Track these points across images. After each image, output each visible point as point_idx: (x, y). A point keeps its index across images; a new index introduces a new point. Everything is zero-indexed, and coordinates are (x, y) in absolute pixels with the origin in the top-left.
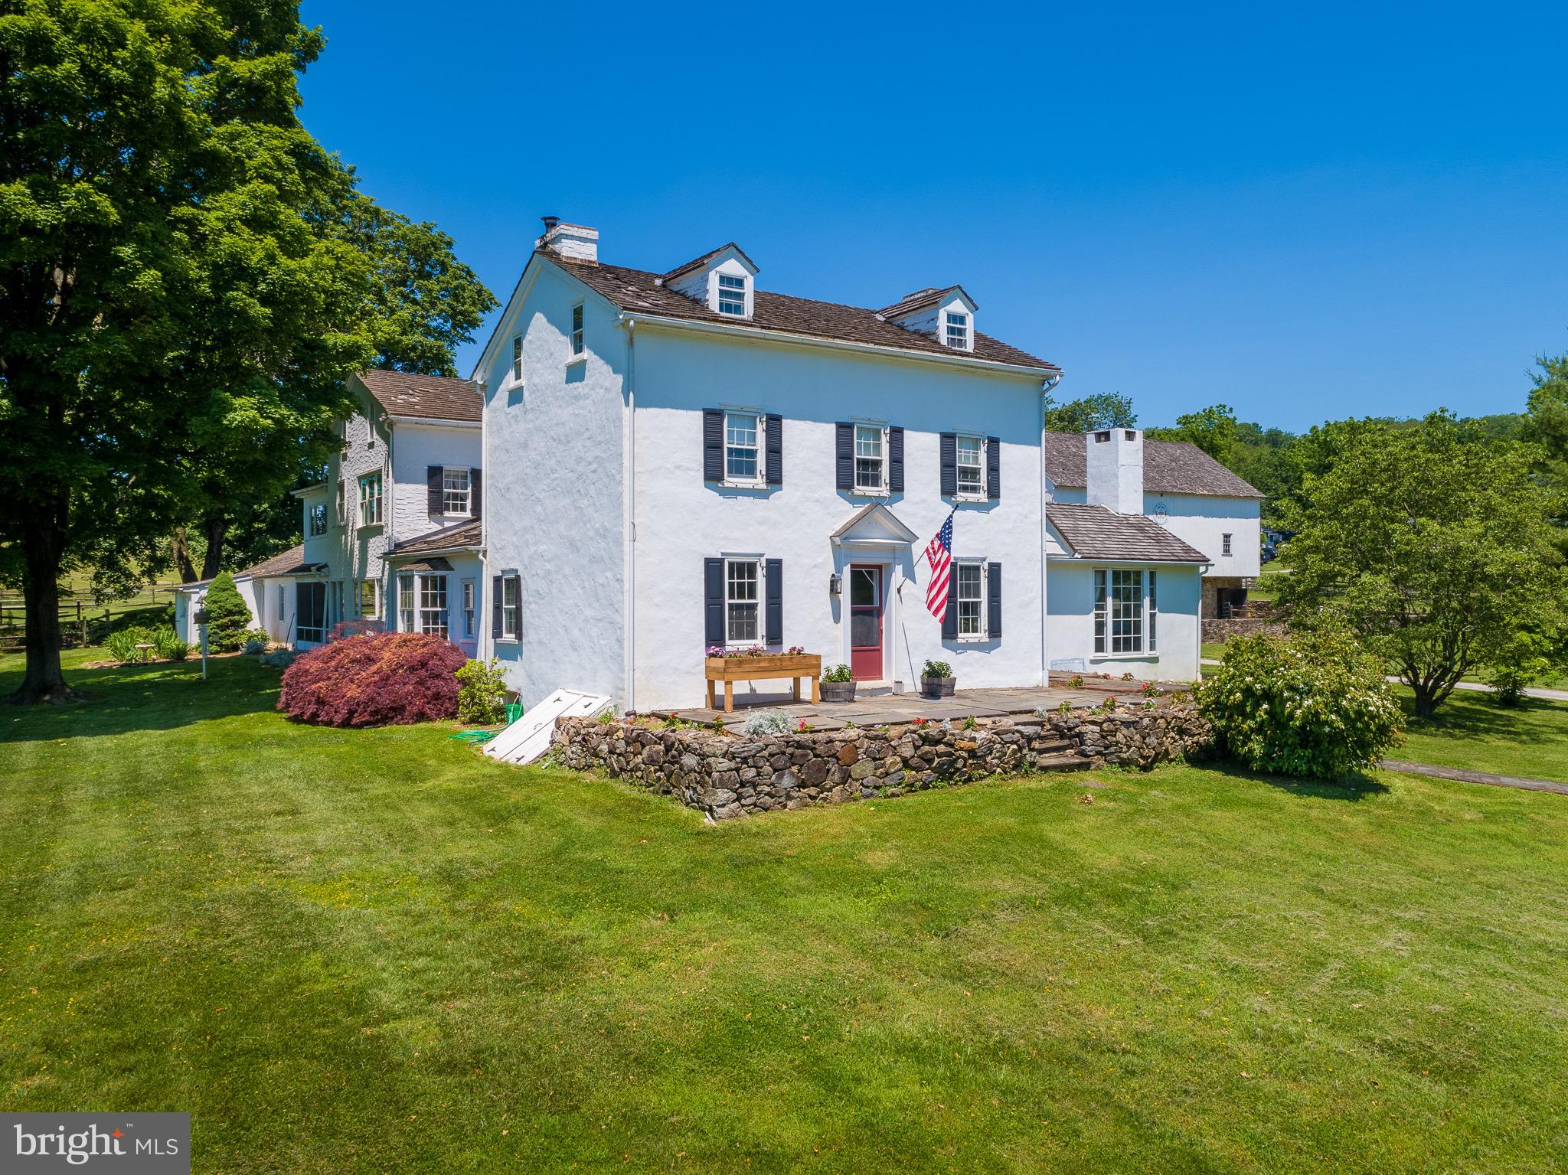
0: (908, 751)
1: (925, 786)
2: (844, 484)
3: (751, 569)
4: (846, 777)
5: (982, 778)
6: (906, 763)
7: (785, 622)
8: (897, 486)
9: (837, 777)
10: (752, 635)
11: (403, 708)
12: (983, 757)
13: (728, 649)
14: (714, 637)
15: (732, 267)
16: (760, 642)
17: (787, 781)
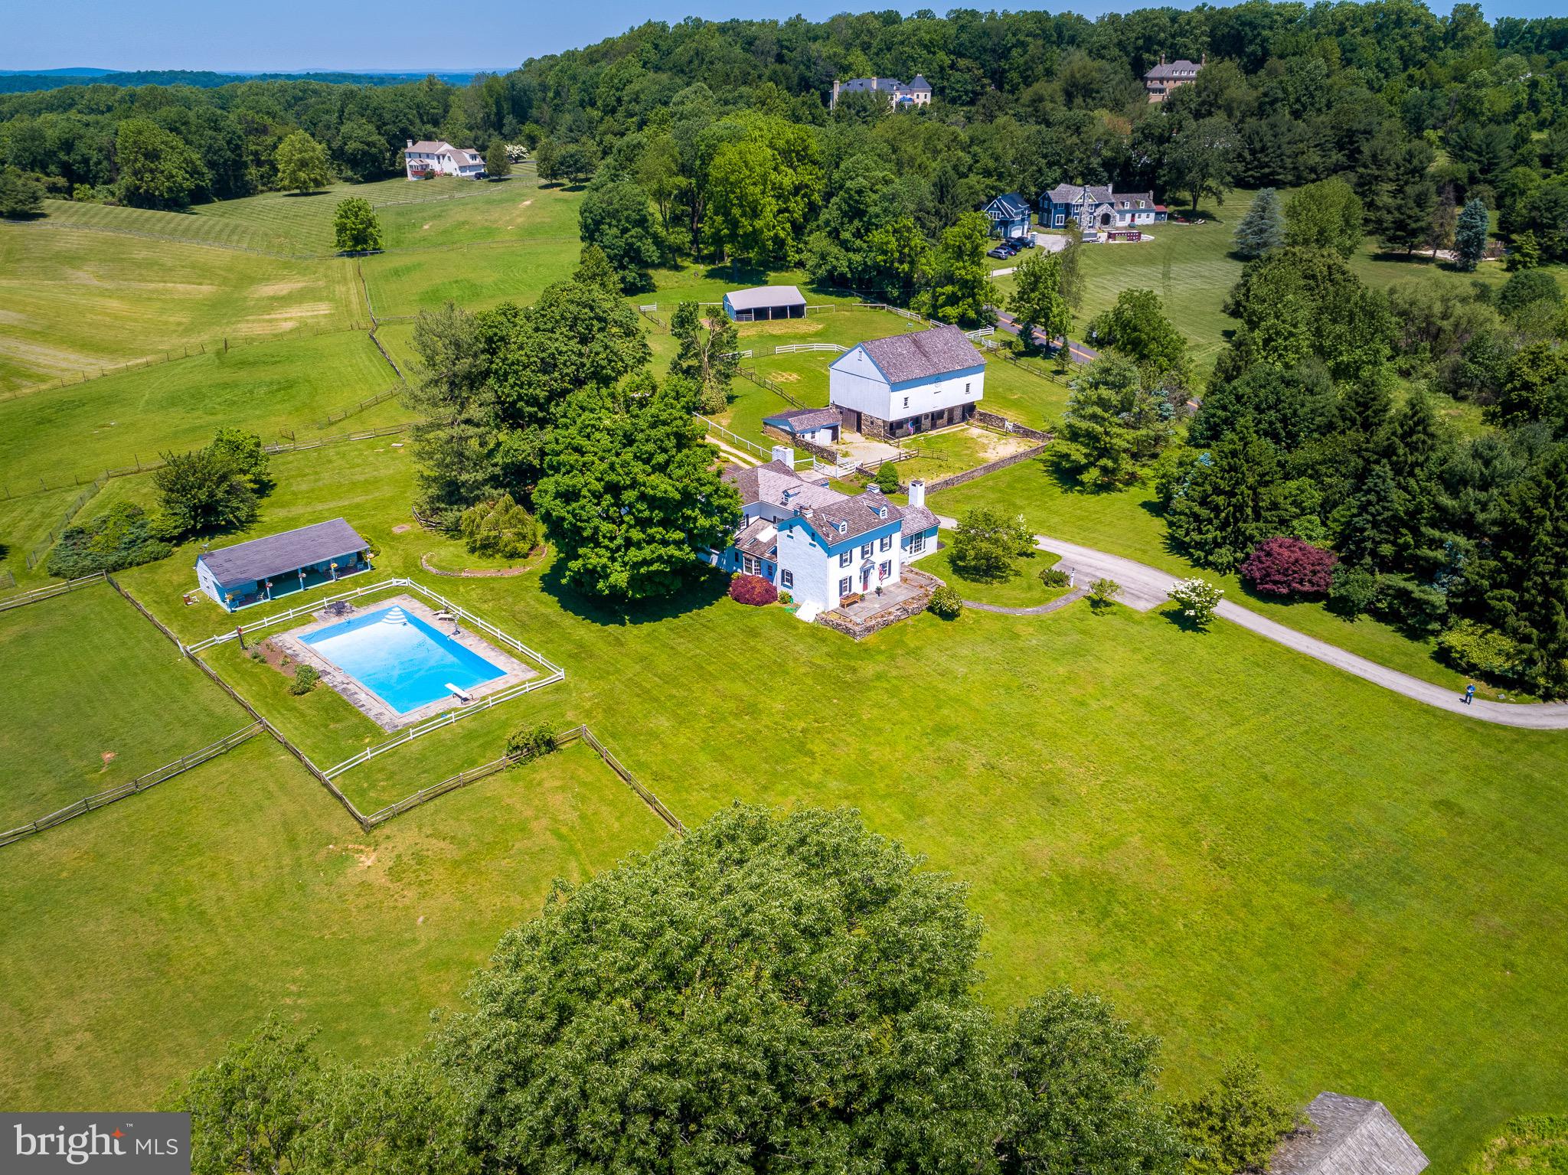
2: (862, 557)
3: (847, 579)
8: (872, 554)
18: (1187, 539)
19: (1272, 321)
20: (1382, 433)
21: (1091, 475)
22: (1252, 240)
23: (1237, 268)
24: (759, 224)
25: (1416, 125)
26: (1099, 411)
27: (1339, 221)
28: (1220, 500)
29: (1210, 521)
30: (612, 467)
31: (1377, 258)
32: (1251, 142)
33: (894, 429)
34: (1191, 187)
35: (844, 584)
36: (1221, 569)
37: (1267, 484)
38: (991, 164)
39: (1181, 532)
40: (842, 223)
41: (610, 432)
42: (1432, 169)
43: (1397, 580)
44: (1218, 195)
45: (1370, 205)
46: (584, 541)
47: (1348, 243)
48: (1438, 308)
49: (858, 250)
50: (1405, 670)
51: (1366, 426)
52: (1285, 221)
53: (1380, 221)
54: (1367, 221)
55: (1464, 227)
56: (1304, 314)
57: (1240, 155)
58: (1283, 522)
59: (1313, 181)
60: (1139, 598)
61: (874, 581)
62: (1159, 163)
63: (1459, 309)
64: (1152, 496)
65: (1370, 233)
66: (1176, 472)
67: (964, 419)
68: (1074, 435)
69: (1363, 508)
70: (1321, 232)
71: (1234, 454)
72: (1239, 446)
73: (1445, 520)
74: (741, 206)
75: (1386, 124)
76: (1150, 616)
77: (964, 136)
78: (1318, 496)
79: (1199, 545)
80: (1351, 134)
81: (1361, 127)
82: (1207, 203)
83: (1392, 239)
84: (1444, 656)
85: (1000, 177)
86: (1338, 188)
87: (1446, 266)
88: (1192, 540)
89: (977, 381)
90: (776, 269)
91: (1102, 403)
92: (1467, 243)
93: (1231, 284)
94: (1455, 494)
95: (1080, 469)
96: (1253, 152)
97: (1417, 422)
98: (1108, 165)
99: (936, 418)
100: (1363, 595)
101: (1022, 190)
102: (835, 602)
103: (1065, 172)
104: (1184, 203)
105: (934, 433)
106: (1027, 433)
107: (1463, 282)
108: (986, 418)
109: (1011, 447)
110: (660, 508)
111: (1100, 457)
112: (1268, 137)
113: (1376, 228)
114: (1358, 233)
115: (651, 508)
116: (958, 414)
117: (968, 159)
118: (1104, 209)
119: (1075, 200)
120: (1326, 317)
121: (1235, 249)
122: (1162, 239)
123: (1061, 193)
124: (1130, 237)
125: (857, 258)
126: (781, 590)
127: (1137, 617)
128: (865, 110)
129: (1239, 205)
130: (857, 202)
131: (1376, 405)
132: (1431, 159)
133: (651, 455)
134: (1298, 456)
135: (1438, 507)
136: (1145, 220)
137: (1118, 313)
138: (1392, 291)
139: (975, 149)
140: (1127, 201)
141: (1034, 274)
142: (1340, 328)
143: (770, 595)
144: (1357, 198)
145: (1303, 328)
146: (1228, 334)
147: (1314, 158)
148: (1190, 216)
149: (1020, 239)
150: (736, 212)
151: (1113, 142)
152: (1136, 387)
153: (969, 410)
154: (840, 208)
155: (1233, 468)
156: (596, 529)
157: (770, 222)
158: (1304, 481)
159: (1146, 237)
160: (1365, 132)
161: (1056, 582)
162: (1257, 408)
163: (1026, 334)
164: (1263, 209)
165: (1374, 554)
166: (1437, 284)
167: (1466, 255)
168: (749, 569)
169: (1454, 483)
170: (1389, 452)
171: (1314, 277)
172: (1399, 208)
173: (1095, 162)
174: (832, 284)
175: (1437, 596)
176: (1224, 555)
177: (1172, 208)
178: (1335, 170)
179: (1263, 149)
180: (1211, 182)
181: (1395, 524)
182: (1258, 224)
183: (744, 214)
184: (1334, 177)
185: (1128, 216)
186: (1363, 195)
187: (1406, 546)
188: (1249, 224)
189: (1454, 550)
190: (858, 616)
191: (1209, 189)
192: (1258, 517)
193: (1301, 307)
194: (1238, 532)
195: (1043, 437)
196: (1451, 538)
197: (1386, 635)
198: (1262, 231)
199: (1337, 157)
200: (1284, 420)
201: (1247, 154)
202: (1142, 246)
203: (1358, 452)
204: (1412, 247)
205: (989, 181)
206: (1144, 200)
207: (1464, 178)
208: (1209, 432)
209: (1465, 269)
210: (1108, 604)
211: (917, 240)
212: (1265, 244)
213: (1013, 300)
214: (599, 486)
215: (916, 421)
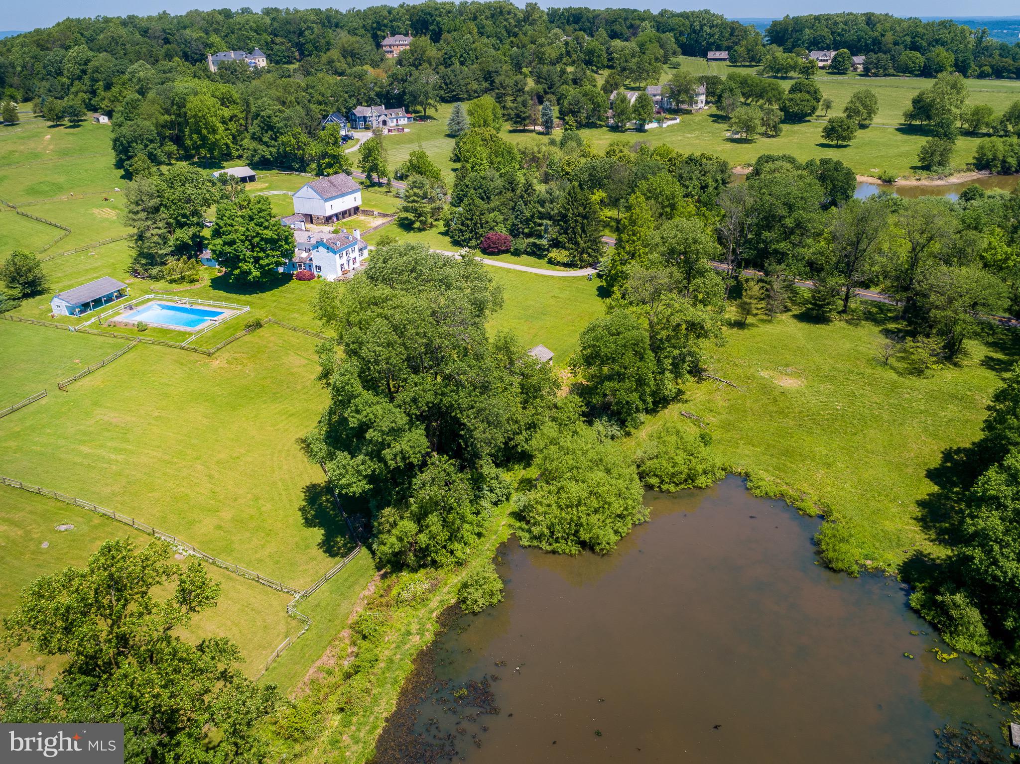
18: (459, 240)
19: (473, 159)
20: (518, 192)
21: (417, 225)
22: (456, 127)
23: (452, 142)
24: (218, 137)
25: (518, 67)
26: (416, 198)
27: (491, 117)
28: (468, 222)
29: (466, 231)
30: (247, 229)
31: (510, 132)
32: (445, 80)
33: (328, 219)
34: (421, 104)
35: (342, 266)
36: (474, 248)
37: (483, 214)
38: (321, 98)
39: (456, 237)
40: (262, 133)
41: (242, 217)
42: (527, 89)
43: (531, 240)
44: (435, 107)
45: (504, 107)
46: (240, 261)
47: (497, 126)
48: (536, 149)
49: (274, 146)
50: (539, 267)
51: (513, 190)
52: (469, 117)
53: (509, 115)
54: (504, 115)
55: (544, 115)
56: (484, 155)
57: (440, 87)
58: (491, 229)
59: (477, 97)
61: (352, 266)
62: (404, 93)
63: (544, 149)
64: (443, 229)
65: (506, 121)
66: (450, 217)
67: (355, 213)
68: (406, 209)
69: (516, 218)
70: (485, 122)
71: (470, 204)
72: (471, 201)
73: (542, 216)
74: (206, 128)
75: (504, 67)
77: (303, 85)
78: (502, 217)
79: (464, 241)
80: (489, 73)
81: (493, 69)
82: (430, 112)
83: (516, 123)
84: (550, 262)
85: (326, 103)
86: (488, 100)
87: (540, 133)
88: (461, 239)
89: (358, 195)
90: (227, 161)
91: (415, 194)
92: (547, 122)
93: (451, 149)
94: (543, 207)
95: (413, 222)
96: (446, 84)
97: (529, 187)
98: (378, 95)
99: (344, 214)
100: (522, 247)
101: (338, 110)
102: (340, 273)
103: (358, 100)
104: (418, 112)
105: (344, 220)
106: (385, 215)
107: (545, 139)
108: (365, 212)
109: (380, 221)
110: (270, 243)
111: (419, 217)
112: (452, 77)
113: (508, 118)
114: (501, 121)
115: (266, 243)
116: (352, 211)
117: (308, 97)
118: (383, 118)
119: (368, 114)
120: (493, 156)
121: (448, 132)
122: (414, 131)
123: (360, 111)
124: (399, 130)
125: (274, 150)
126: (316, 274)
128: (236, 71)
129: (445, 112)
130: (268, 122)
131: (515, 183)
132: (525, 84)
133: (262, 223)
134: (492, 205)
135: (540, 212)
136: (403, 121)
137: (411, 161)
138: (518, 144)
139: (310, 91)
140: (394, 112)
141: (368, 149)
142: (499, 159)
143: (312, 277)
144: (497, 104)
145: (485, 161)
146: (454, 170)
147: (475, 86)
148: (424, 118)
149: (346, 136)
150: (204, 132)
151: (379, 84)
152: (428, 186)
153: (356, 209)
154: (259, 126)
155: (471, 210)
156: (244, 255)
157: (222, 135)
158: (496, 213)
159: (406, 130)
160: (496, 72)
162: (475, 189)
163: (369, 177)
164: (457, 112)
165: (523, 233)
166: (534, 140)
167: (547, 127)
168: (301, 268)
169: (542, 203)
170: (522, 197)
171: (486, 140)
172: (516, 108)
173: (372, 94)
174: (263, 164)
175: (544, 242)
176: (473, 243)
177: (413, 115)
178: (486, 91)
179: (451, 83)
180: (430, 101)
181: (527, 221)
182: (456, 120)
183: (209, 133)
184: (485, 95)
185: (395, 120)
186: (500, 102)
187: (532, 228)
188: (453, 120)
189: (547, 225)
190: (350, 276)
191: (430, 104)
192: (482, 227)
193: (483, 153)
194: (476, 233)
195: (392, 216)
196: (545, 222)
197: (532, 259)
198: (459, 123)
199: (485, 85)
200: (485, 192)
201: (443, 85)
202: (406, 134)
203: (512, 200)
204: (525, 126)
205: (321, 107)
206: (401, 112)
207: (541, 91)
208: (458, 200)
209: (547, 134)
211: (304, 138)
212: (462, 129)
213: (360, 162)
214: (243, 238)
215: (336, 215)
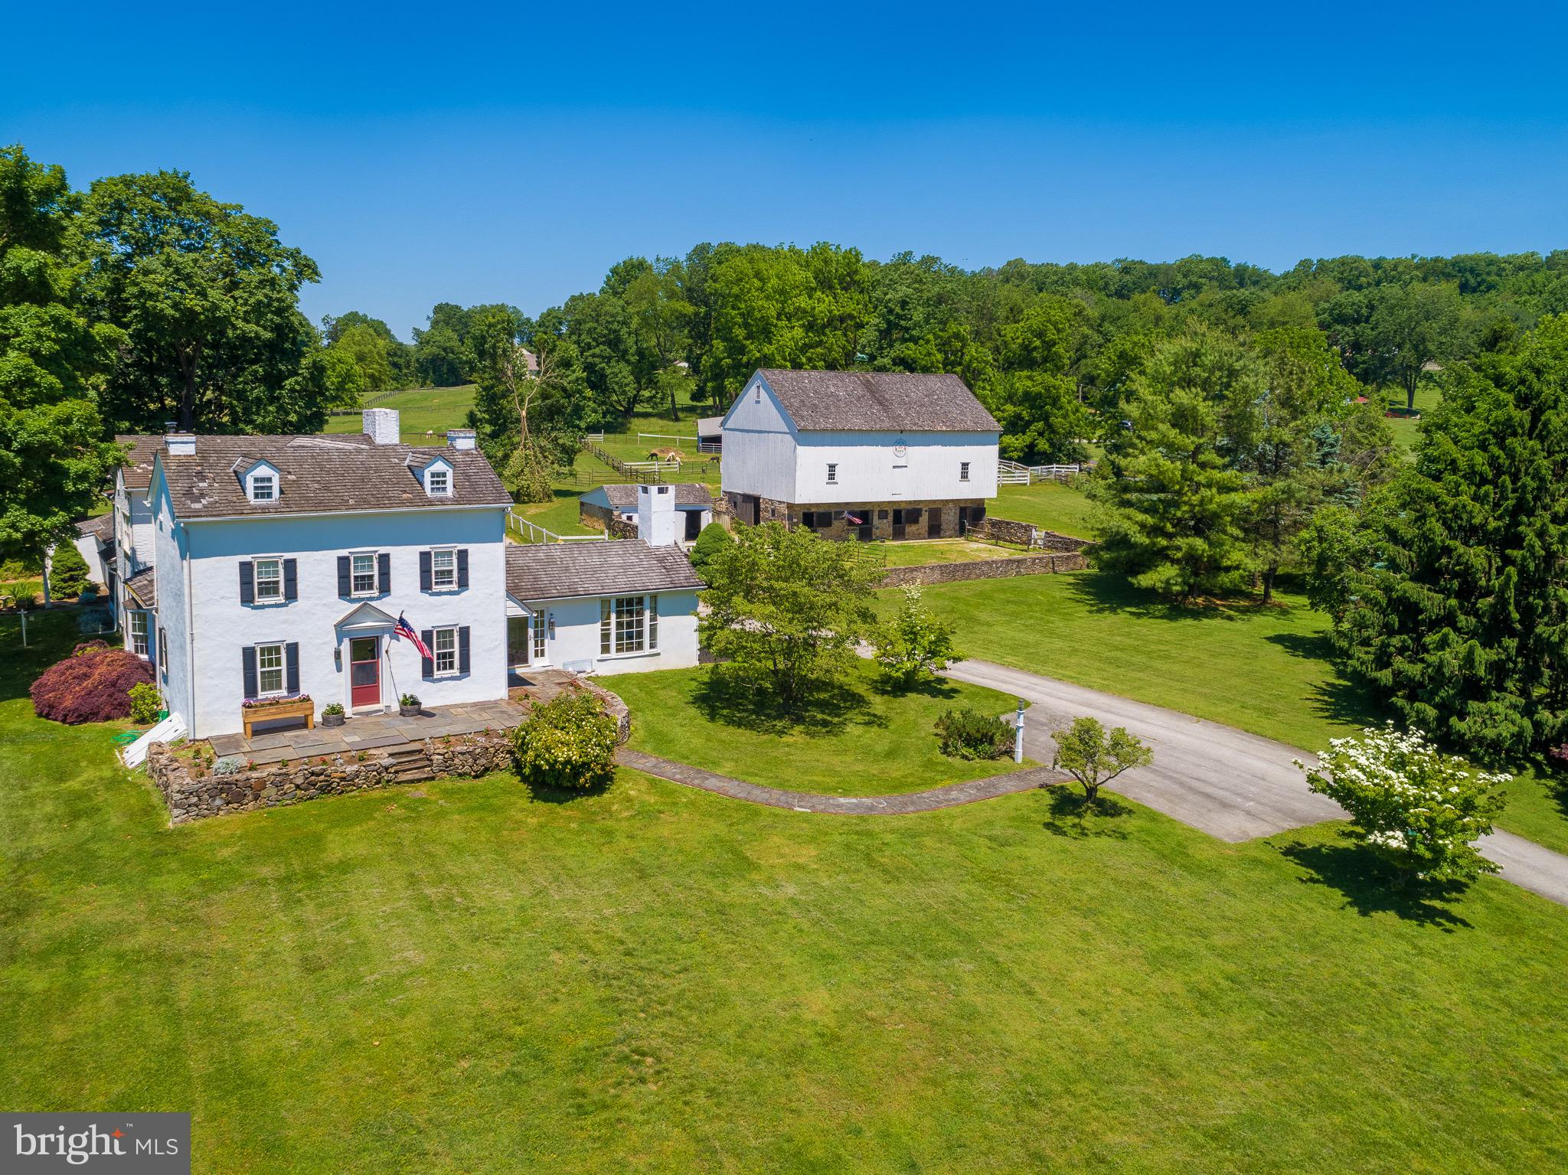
0: (299, 781)
1: (311, 798)
2: (344, 592)
3: (278, 650)
4: (256, 798)
5: (351, 791)
6: (298, 787)
7: (301, 678)
8: (385, 589)
9: (250, 798)
10: (279, 687)
11: (98, 713)
12: (352, 780)
13: (259, 697)
14: (250, 690)
15: (263, 471)
16: (284, 692)
17: (218, 802)
18: (1385, 676)
28: (1476, 558)
29: (1449, 620)
40: (881, 348)
60: (1225, 805)
67: (961, 529)
76: (1248, 858)
88: (1397, 674)
89: (984, 458)
99: (903, 520)
105: (895, 543)
108: (1002, 532)
116: (950, 518)
127: (1202, 854)
130: (898, 316)
153: (970, 513)
161: (971, 741)
176: (1501, 716)
210: (1108, 809)
215: (862, 515)
